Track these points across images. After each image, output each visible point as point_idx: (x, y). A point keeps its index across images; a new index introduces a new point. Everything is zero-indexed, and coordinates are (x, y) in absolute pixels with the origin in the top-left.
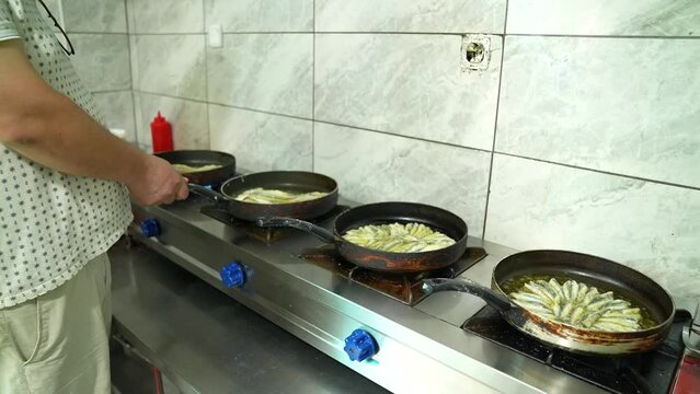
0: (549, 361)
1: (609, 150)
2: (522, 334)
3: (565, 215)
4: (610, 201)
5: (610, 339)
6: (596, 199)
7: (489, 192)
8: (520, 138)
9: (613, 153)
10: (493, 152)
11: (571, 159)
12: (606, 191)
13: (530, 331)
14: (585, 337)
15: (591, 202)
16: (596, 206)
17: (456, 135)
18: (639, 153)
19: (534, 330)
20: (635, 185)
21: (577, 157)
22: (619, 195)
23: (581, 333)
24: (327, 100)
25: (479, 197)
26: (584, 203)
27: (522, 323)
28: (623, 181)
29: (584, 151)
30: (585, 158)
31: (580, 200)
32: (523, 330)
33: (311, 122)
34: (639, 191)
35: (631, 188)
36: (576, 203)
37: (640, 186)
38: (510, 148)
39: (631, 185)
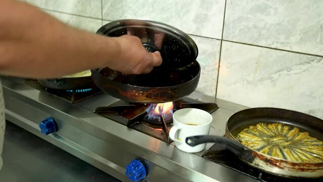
0: (260, 178)
1: (299, 37)
2: (252, 167)
3: (269, 81)
4: (298, 71)
5: (313, 168)
6: (289, 69)
7: (219, 66)
8: (240, 30)
9: (301, 39)
10: (222, 40)
11: (273, 43)
12: (295, 64)
13: (258, 165)
14: (297, 167)
15: (286, 72)
16: (289, 74)
17: (198, 29)
18: (319, 39)
19: (260, 164)
20: (316, 60)
21: (277, 43)
22: (305, 67)
23: (294, 164)
24: (111, 5)
25: (213, 70)
26: (281, 73)
27: (252, 160)
28: (307, 58)
29: (282, 38)
30: (282, 43)
31: (280, 71)
32: (253, 165)
33: (101, 21)
34: (319, 64)
35: (312, 63)
36: (276, 73)
37: (319, 61)
38: (233, 37)
39: (313, 61)
